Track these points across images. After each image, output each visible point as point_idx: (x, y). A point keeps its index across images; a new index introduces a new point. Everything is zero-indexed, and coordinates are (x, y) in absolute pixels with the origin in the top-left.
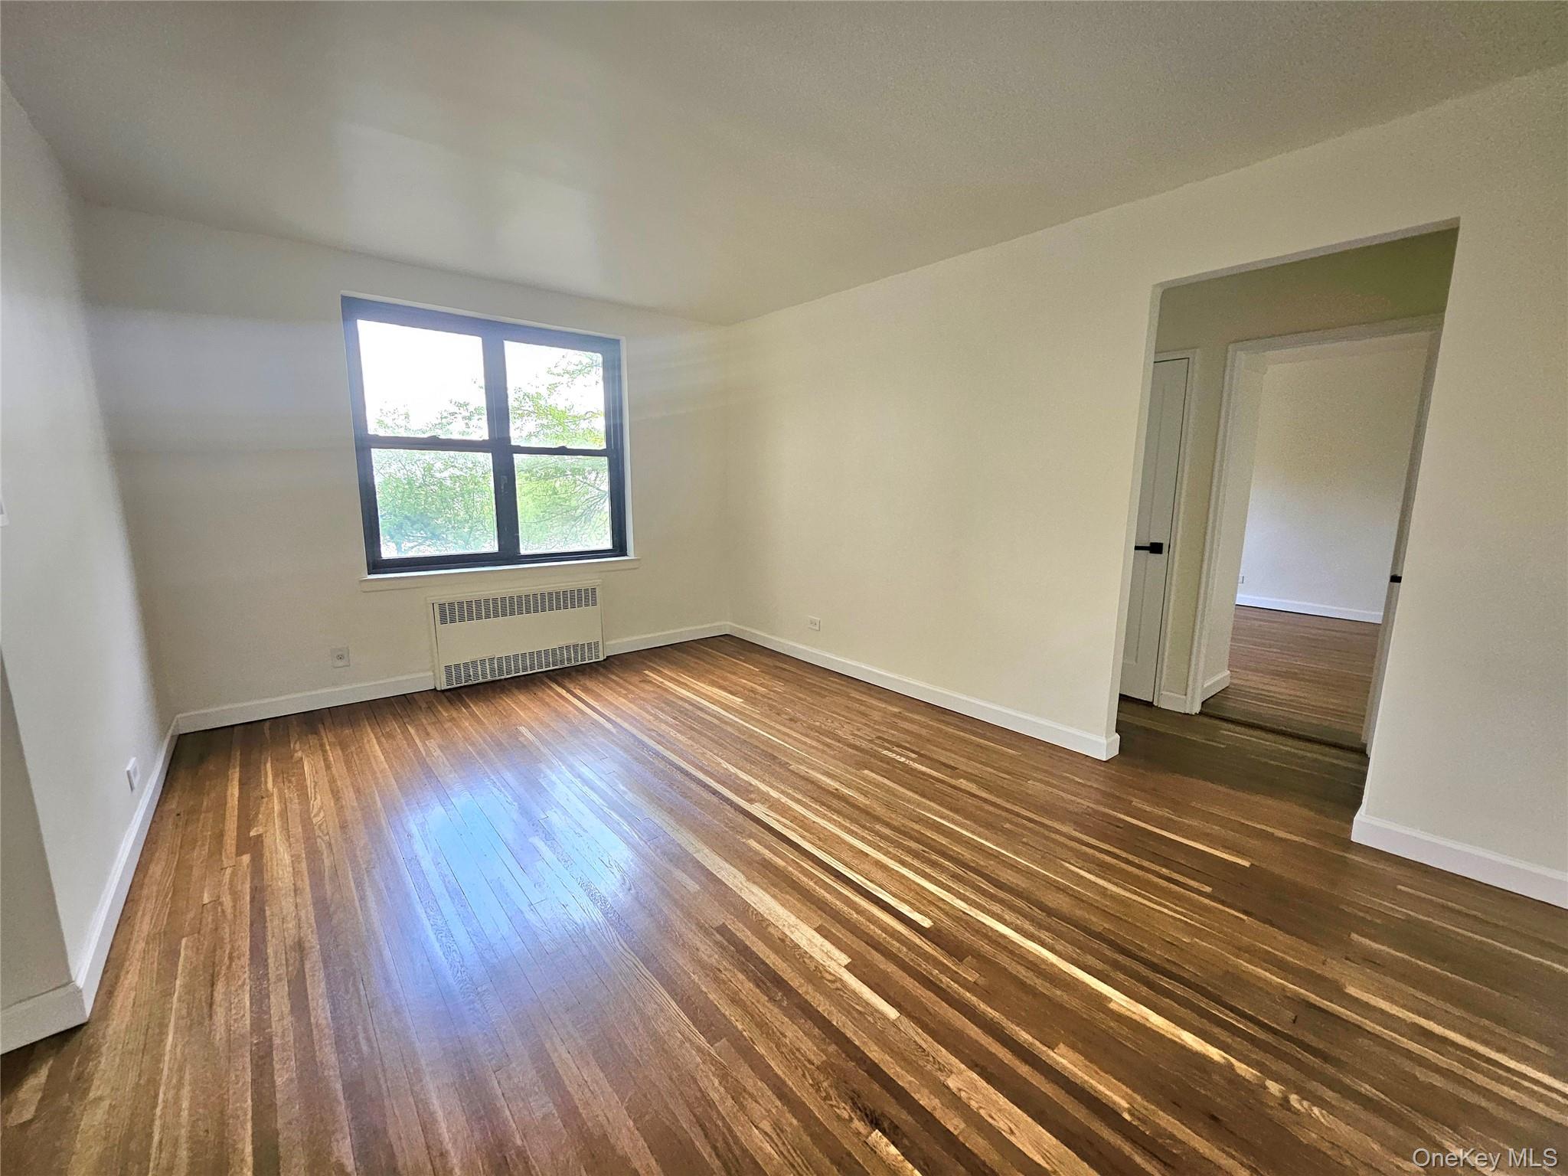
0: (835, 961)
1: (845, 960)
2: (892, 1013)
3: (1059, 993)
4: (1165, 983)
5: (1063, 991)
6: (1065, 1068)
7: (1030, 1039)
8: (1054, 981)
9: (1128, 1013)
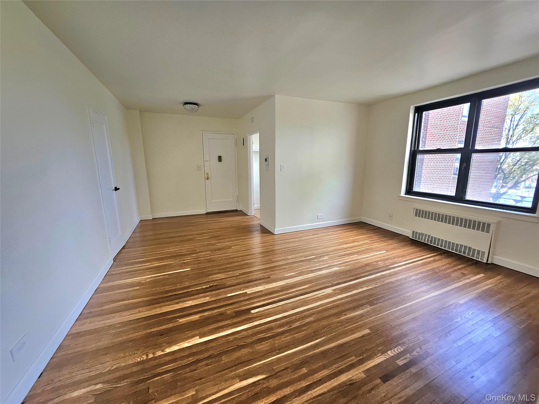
0: (249, 291)
1: (248, 293)
2: (229, 295)
3: (211, 328)
4: (191, 359)
5: (211, 329)
6: (194, 316)
7: (205, 314)
8: (215, 329)
9: (193, 339)
